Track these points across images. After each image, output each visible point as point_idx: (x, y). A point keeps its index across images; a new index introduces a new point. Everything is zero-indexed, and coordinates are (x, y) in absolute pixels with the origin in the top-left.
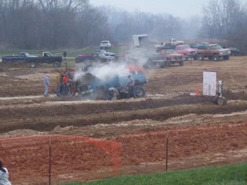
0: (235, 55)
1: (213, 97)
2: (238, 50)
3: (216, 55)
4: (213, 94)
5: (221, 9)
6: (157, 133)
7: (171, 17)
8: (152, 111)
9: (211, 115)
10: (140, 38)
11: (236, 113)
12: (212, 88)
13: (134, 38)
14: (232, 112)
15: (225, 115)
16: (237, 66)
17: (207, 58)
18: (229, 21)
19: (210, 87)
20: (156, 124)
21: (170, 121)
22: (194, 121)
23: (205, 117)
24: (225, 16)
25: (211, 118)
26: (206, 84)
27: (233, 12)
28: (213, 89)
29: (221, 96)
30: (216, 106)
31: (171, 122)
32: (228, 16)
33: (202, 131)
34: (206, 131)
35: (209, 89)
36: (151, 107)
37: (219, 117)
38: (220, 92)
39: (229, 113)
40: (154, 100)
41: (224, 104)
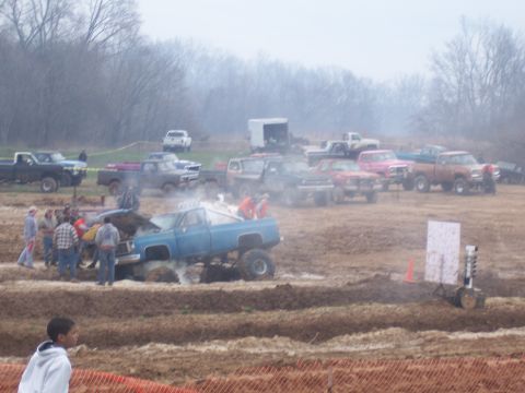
0: (510, 183)
1: (451, 286)
2: (519, 170)
3: (461, 179)
4: (451, 279)
5: (478, 63)
6: (302, 374)
7: (349, 77)
8: (292, 317)
9: (444, 333)
10: (267, 128)
11: (508, 332)
12: (448, 263)
13: (250, 128)
14: (497, 329)
15: (480, 335)
16: (513, 210)
17: (439, 187)
18: (497, 94)
19: (442, 260)
20: (301, 351)
21: (337, 345)
22: (398, 346)
23: (429, 337)
24: (489, 81)
25: (442, 340)
26: (434, 252)
27: (508, 70)
28: (452, 267)
29: (470, 286)
30: (456, 310)
31: (339, 348)
32: (495, 81)
33: (419, 374)
34: (430, 374)
35: (442, 267)
36: (289, 307)
37: (464, 340)
38: (468, 274)
39: (491, 330)
40: (297, 288)
41: (477, 307)
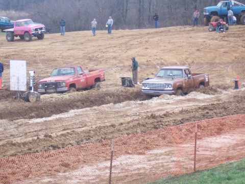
1: (22, 92)
4: (23, 88)
9: (27, 120)
11: (58, 116)
12: (21, 81)
15: (44, 119)
19: (18, 80)
22: (5, 130)
23: (20, 123)
25: (27, 124)
26: (14, 76)
28: (23, 82)
29: (32, 91)
33: (19, 145)
34: (24, 144)
35: (18, 83)
37: (37, 123)
38: (31, 85)
39: (49, 116)
41: (37, 101)
